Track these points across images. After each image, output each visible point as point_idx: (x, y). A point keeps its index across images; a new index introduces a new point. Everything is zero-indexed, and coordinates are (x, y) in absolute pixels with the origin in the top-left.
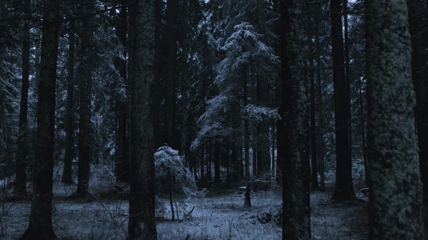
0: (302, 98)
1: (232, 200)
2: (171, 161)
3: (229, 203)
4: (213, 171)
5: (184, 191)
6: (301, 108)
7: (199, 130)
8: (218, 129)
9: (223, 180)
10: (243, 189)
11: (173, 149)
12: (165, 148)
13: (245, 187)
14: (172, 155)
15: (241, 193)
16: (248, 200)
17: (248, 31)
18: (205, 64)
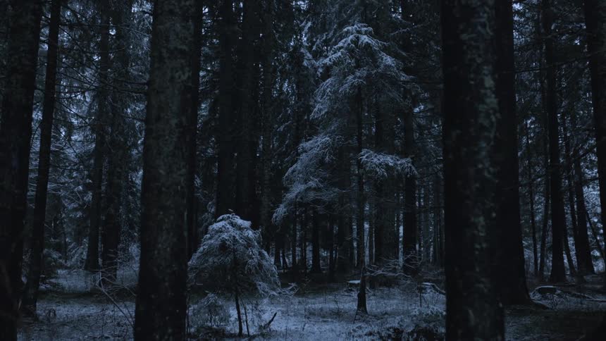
0: (488, 101)
1: (336, 302)
2: (237, 237)
3: (333, 306)
4: (309, 255)
5: (259, 287)
6: (486, 123)
7: (287, 190)
8: (317, 189)
9: (324, 269)
10: (354, 284)
11: (241, 218)
12: (229, 217)
13: (357, 282)
14: (240, 228)
15: (351, 290)
16: (362, 302)
17: (365, 36)
18: (299, 96)
